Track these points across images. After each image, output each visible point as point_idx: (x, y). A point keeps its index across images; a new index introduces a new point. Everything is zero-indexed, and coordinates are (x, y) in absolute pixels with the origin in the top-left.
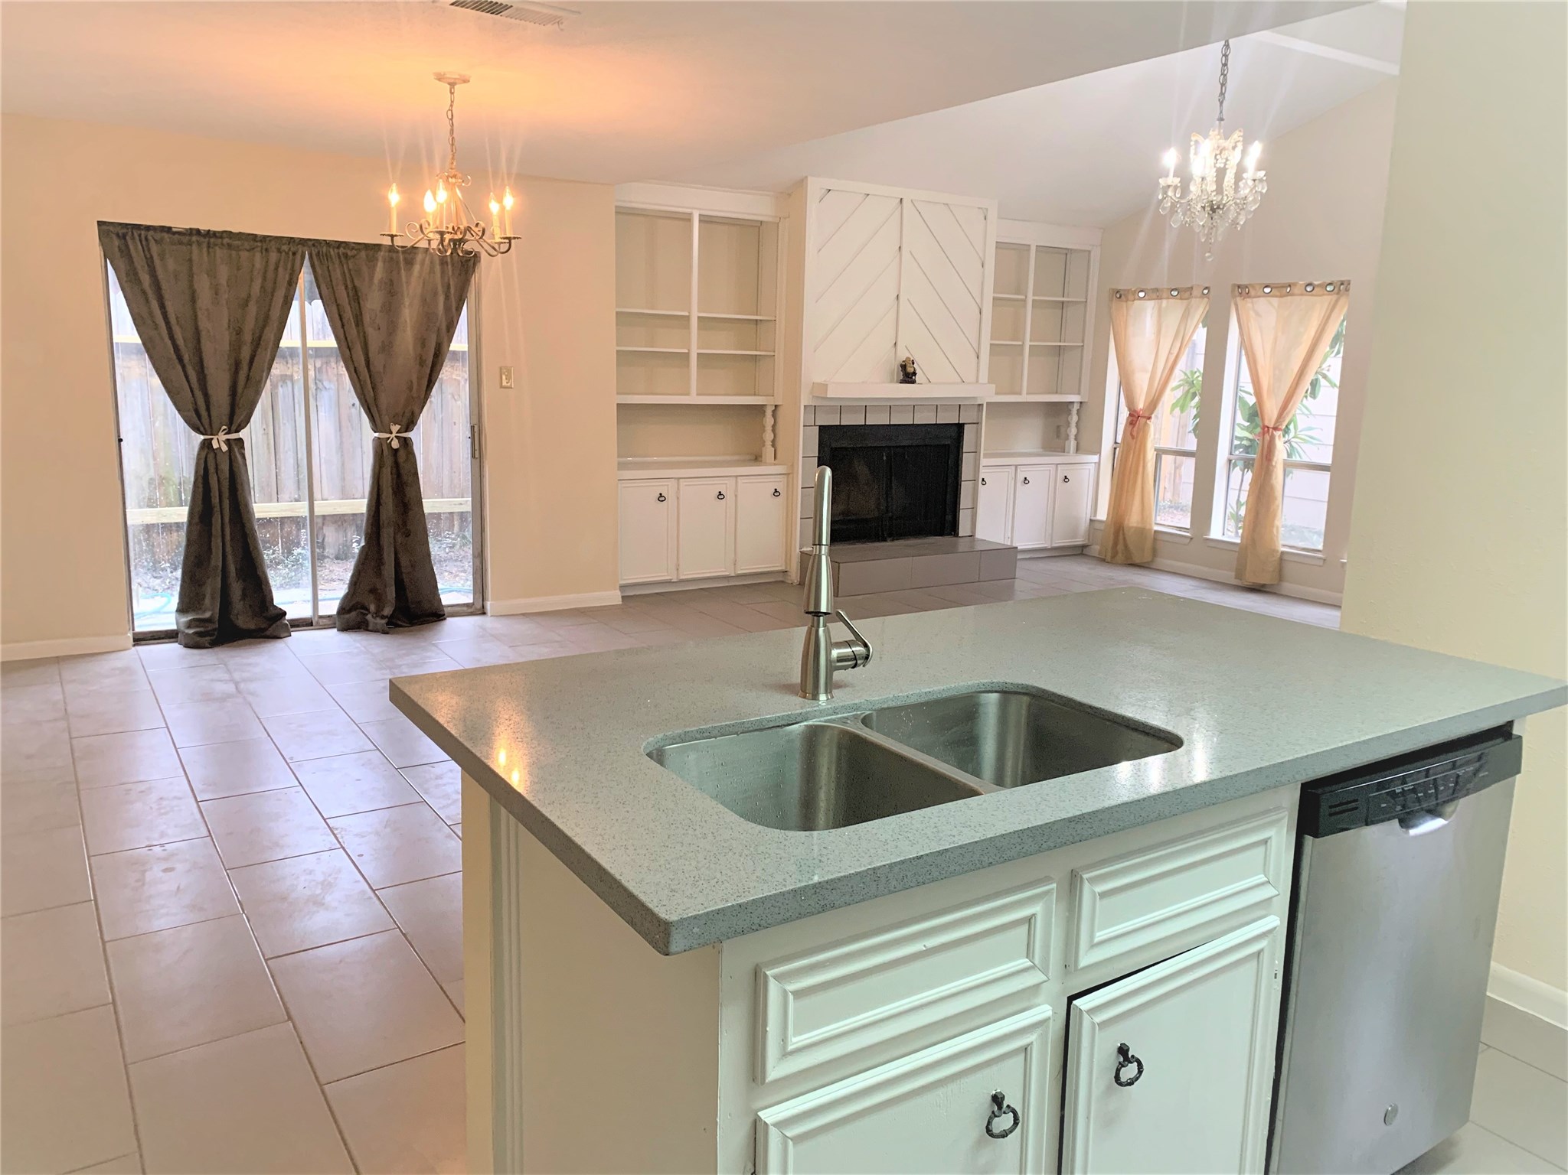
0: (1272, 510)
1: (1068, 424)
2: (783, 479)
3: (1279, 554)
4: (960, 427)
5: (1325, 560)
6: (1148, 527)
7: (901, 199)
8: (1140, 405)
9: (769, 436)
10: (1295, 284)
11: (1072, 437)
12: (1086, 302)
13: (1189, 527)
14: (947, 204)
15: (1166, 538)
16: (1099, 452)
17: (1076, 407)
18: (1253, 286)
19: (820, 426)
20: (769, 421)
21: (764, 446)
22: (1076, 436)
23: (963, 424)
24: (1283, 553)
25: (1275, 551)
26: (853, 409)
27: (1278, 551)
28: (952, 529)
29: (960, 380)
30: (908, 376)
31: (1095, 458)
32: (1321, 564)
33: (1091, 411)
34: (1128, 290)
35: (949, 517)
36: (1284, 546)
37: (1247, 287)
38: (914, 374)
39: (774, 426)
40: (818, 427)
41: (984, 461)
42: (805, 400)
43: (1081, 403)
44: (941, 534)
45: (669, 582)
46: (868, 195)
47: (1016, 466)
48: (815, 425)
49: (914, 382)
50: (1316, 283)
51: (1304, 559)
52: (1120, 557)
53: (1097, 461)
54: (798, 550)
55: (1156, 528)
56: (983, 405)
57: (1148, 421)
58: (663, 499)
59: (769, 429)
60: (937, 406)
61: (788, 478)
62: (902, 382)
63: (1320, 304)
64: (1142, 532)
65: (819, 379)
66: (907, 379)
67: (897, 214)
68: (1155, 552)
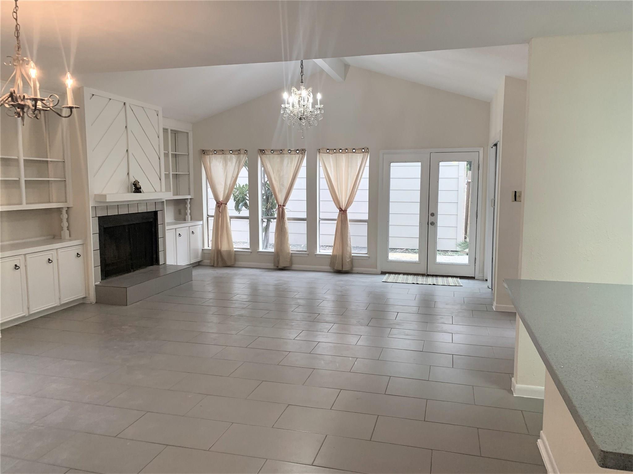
0: (286, 237)
1: (186, 209)
2: (80, 247)
3: (291, 254)
4: (155, 213)
5: (308, 254)
6: (232, 250)
7: (125, 103)
8: (221, 199)
9: (65, 224)
10: (284, 150)
11: (189, 214)
12: (189, 155)
13: (249, 248)
14: (143, 107)
15: (239, 253)
16: (203, 220)
17: (189, 200)
18: (266, 150)
19: (99, 217)
20: (65, 216)
21: (62, 230)
22: (190, 213)
23: (157, 211)
24: (292, 253)
25: (289, 253)
26: (112, 207)
27: (290, 253)
28: (157, 262)
29: (154, 191)
30: (137, 189)
31: (201, 222)
32: (307, 255)
33: (197, 202)
34: (208, 150)
35: (155, 256)
36: (292, 251)
37: (264, 150)
38: (140, 188)
39: (67, 219)
40: (98, 218)
41: (167, 228)
42: (92, 204)
43: (190, 199)
44: (152, 265)
45: (24, 317)
46: (110, 99)
47: (176, 229)
48: (96, 217)
49: (140, 192)
50: (292, 150)
51: (299, 254)
52: (220, 264)
53: (202, 223)
54: (94, 284)
55: (235, 250)
56: (164, 201)
57: (226, 205)
58: (18, 268)
59: (65, 220)
60: (146, 202)
61: (83, 246)
62: (135, 192)
63: (296, 158)
64: (229, 252)
65: (97, 192)
66: (137, 191)
67: (124, 109)
68: (235, 260)
